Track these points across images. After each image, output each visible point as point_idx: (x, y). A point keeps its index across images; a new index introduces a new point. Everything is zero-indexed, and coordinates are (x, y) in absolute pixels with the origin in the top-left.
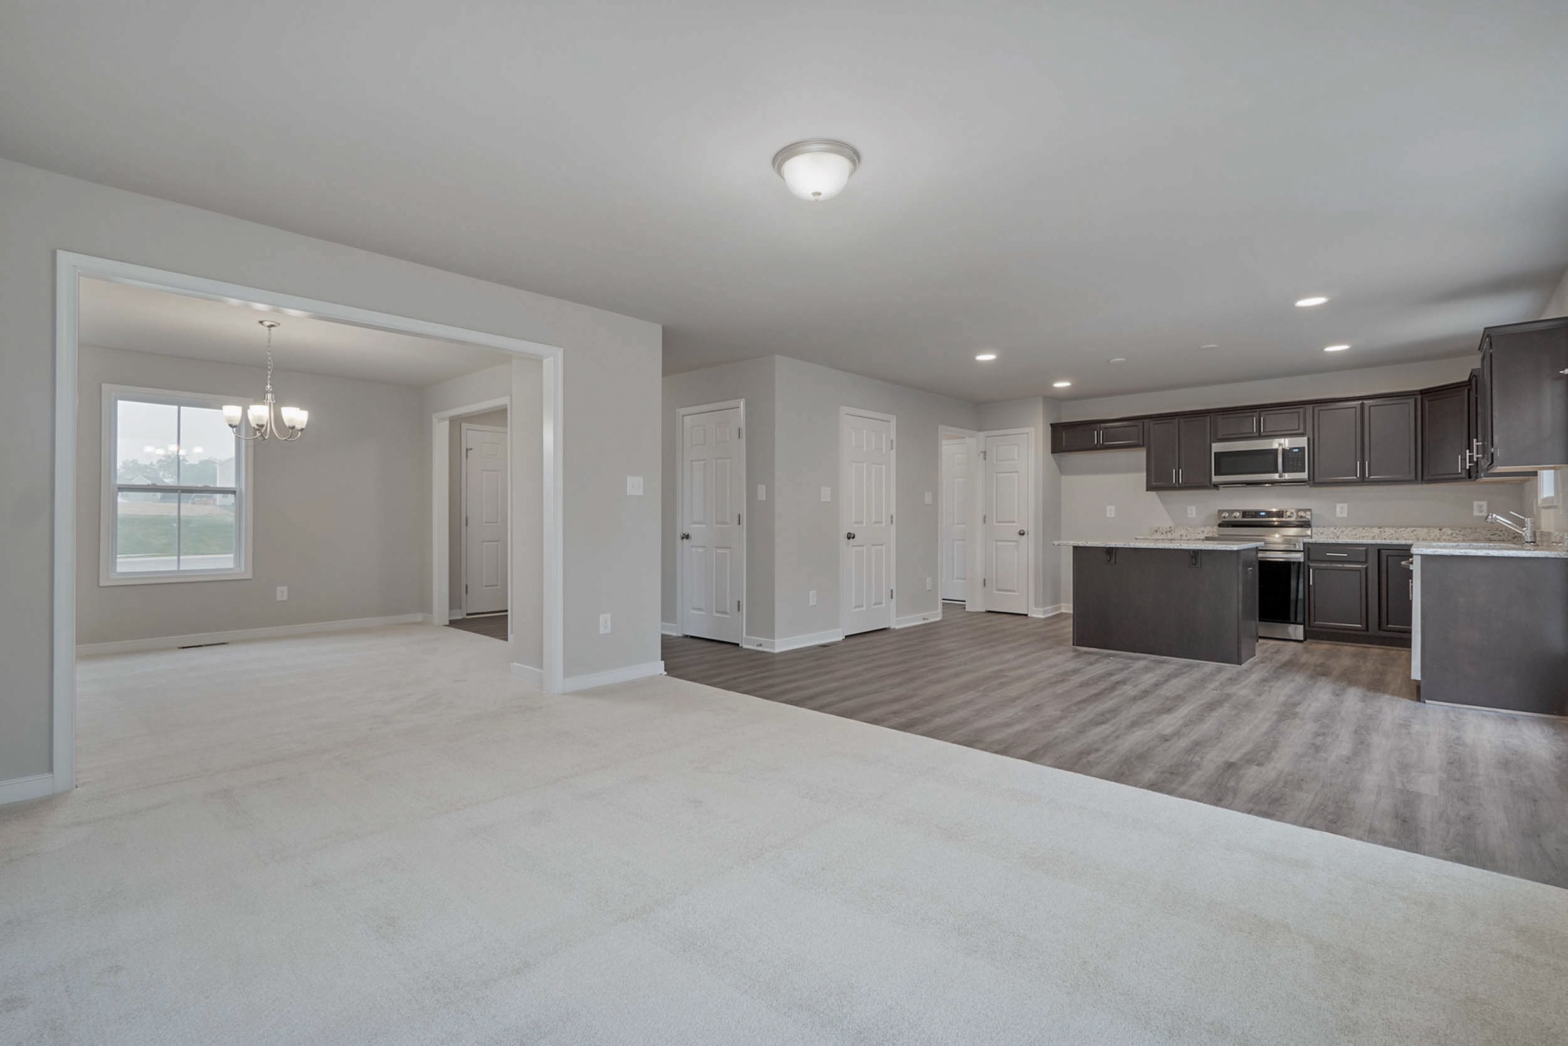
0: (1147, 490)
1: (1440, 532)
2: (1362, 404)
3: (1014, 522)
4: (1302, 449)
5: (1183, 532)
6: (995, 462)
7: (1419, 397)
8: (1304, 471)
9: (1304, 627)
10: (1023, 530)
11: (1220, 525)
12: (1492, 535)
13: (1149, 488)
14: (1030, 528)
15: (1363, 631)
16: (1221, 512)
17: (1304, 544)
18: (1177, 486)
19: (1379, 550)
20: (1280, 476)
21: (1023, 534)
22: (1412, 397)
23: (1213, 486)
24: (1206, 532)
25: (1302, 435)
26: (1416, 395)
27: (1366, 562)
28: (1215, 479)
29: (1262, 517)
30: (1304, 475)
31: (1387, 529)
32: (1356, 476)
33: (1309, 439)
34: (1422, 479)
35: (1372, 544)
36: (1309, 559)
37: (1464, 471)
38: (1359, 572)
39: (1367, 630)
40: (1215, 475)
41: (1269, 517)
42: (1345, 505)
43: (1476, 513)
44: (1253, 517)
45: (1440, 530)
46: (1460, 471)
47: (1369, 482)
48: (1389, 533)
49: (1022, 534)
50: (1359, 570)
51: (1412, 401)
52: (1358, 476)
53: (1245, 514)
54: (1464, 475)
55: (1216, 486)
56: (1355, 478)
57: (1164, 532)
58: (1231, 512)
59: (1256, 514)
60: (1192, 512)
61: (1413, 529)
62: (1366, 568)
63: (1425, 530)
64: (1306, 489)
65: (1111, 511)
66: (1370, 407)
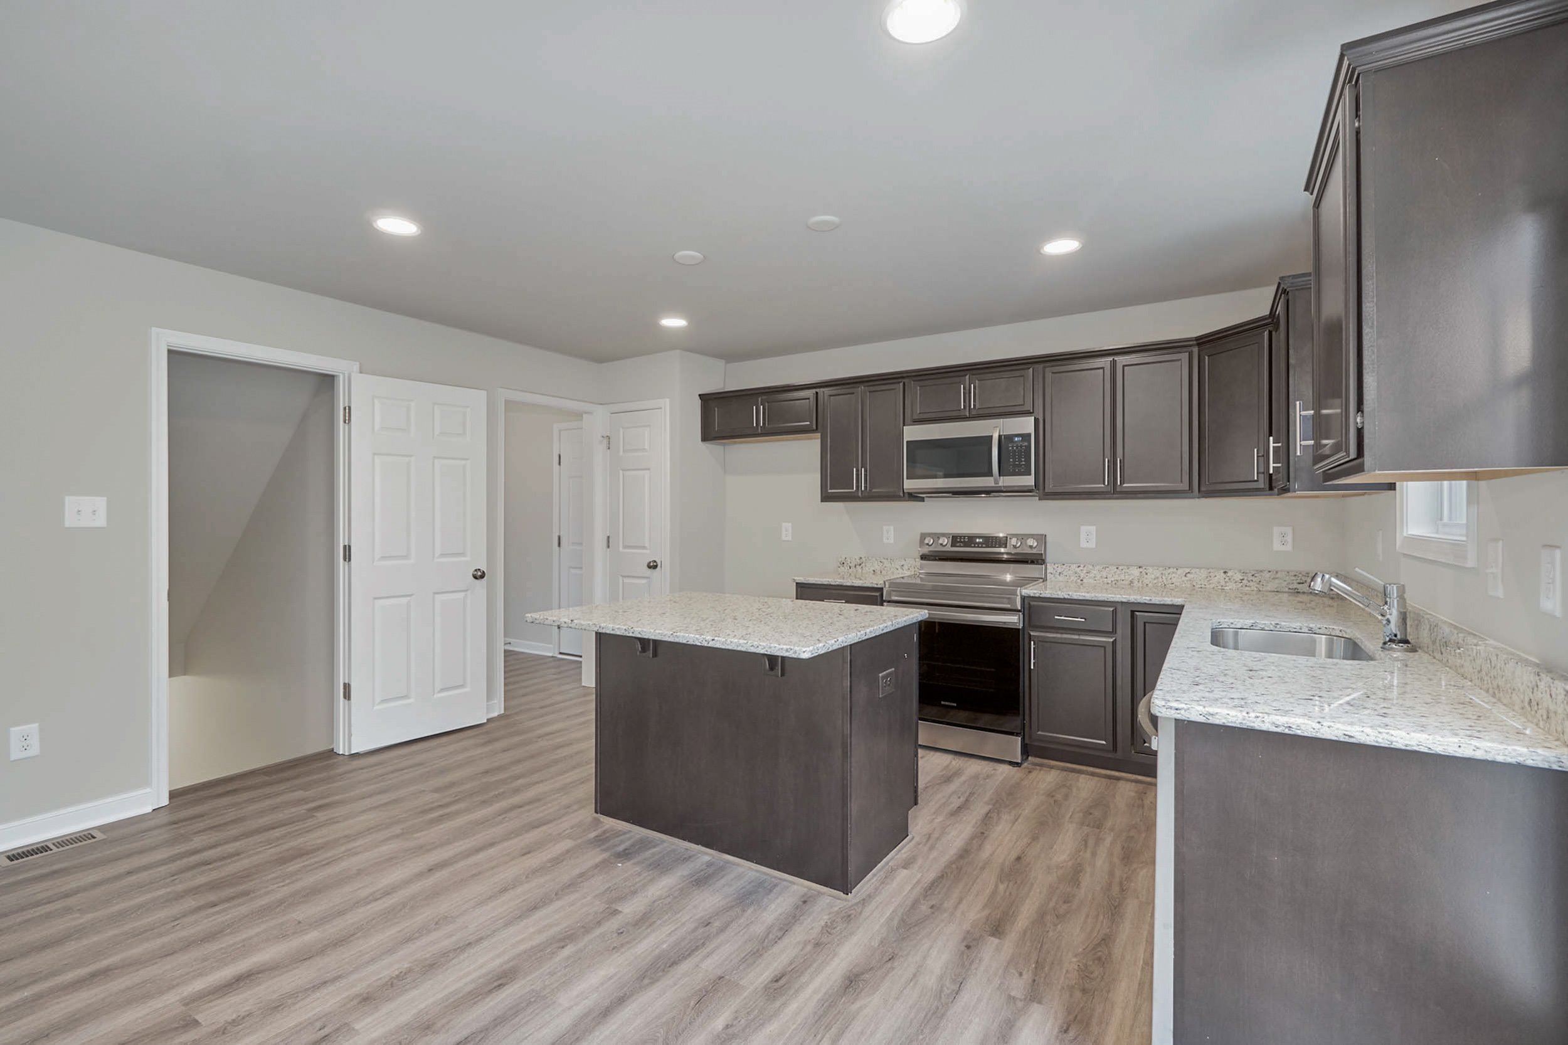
0: (822, 501)
1: (1225, 576)
2: (1114, 362)
3: (644, 548)
4: (1026, 437)
5: (877, 567)
6: (621, 453)
7: (1195, 350)
8: (1030, 474)
9: (1023, 740)
10: (655, 561)
11: (924, 557)
12: (1299, 583)
13: (826, 498)
14: (664, 558)
15: (1108, 751)
16: (923, 536)
17: (1023, 599)
18: (860, 494)
19: (1133, 612)
20: (996, 482)
21: (655, 567)
22: (1184, 349)
23: (906, 495)
24: (906, 567)
25: (1028, 413)
26: (1191, 346)
27: (1114, 631)
28: (909, 485)
29: (979, 545)
30: (1029, 481)
31: (1150, 570)
32: (1104, 484)
33: (1036, 420)
34: (1199, 491)
35: (1122, 602)
36: (1030, 625)
37: (1261, 476)
38: (1103, 648)
39: (1115, 749)
40: (907, 479)
41: (987, 547)
42: (1093, 529)
43: (1277, 546)
44: (966, 545)
45: (1225, 572)
46: (1256, 478)
47: (1121, 492)
48: (1153, 576)
49: (653, 566)
50: (1103, 646)
51: (1184, 357)
52: (1106, 483)
53: (956, 539)
54: (1261, 485)
55: (913, 496)
56: (1103, 486)
57: (852, 565)
58: (937, 536)
59: (970, 540)
60: (889, 535)
61: (1187, 570)
62: (1114, 643)
63: (1204, 573)
64: (1034, 503)
65: (787, 531)
66: (1124, 366)
